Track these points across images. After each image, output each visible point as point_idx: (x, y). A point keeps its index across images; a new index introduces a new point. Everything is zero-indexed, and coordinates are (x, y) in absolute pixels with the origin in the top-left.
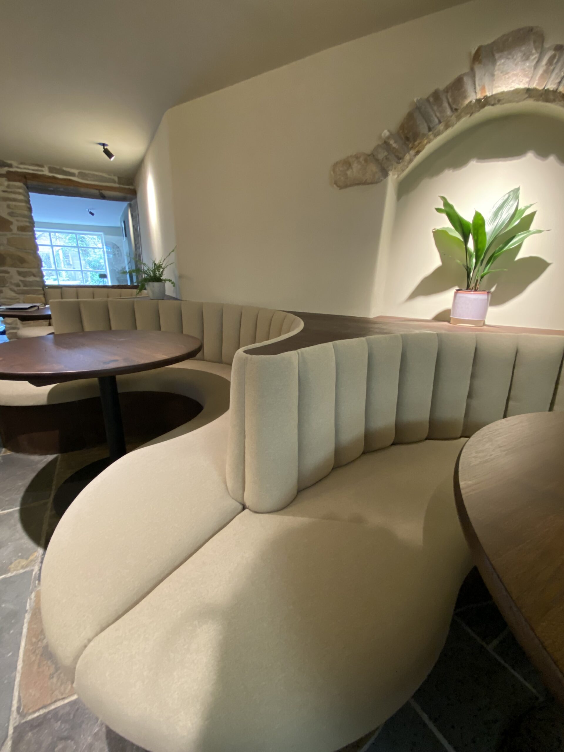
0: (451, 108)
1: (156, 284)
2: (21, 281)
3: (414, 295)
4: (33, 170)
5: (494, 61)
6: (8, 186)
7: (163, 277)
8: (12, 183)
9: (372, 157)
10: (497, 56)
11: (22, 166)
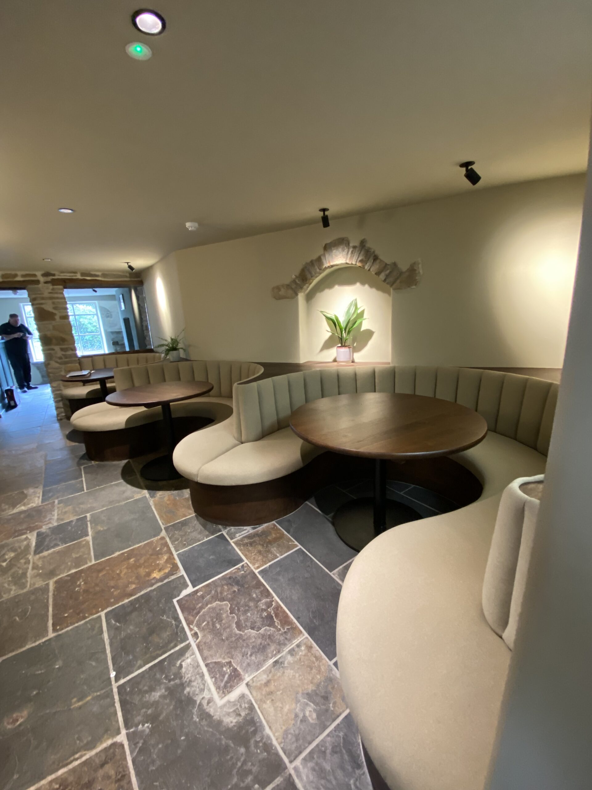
0: (319, 269)
1: (175, 352)
2: (63, 355)
3: (322, 350)
4: (70, 276)
5: (332, 251)
6: (53, 289)
7: (178, 347)
8: (55, 287)
9: (288, 286)
10: (333, 248)
11: (62, 274)
